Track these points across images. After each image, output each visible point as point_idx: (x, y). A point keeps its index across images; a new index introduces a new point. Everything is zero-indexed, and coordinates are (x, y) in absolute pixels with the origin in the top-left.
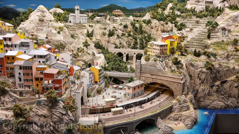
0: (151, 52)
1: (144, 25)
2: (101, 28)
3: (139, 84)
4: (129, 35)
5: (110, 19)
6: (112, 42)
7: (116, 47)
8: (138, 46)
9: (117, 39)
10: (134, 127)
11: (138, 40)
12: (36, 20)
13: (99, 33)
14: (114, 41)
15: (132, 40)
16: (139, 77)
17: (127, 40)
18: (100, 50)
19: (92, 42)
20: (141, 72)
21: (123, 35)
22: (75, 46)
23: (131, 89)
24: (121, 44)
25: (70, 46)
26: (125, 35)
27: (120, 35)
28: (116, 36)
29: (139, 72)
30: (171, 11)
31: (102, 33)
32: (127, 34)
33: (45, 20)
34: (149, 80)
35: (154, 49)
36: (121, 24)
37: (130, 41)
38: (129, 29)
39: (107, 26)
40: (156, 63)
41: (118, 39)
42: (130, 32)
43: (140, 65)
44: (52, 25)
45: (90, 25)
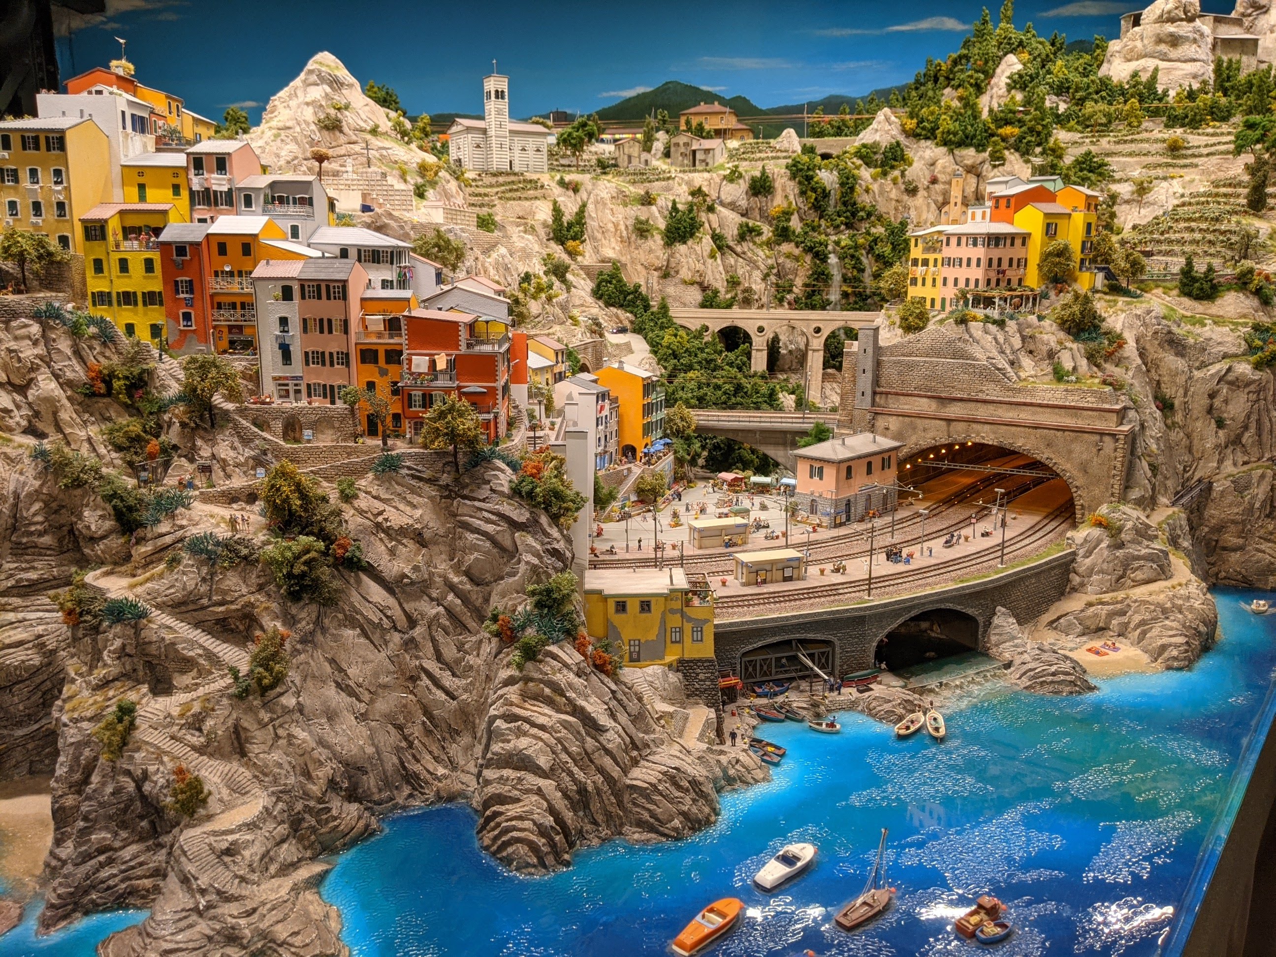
0: (929, 282)
1: (866, 174)
2: (623, 199)
3: (873, 448)
4: (783, 234)
5: (673, 149)
6: (685, 274)
7: (710, 301)
8: (834, 296)
9: (712, 256)
10: (871, 641)
11: (833, 260)
12: (304, 126)
13: (616, 226)
14: (699, 266)
15: (797, 259)
16: (869, 416)
17: (770, 262)
18: (626, 316)
19: (582, 268)
20: (878, 390)
21: (746, 233)
22: (506, 261)
23: (830, 473)
24: (733, 283)
25: (481, 257)
26: (760, 234)
27: (731, 232)
28: (707, 243)
29: (869, 392)
30: (1019, 96)
31: (631, 222)
32: (767, 232)
33: (346, 129)
34: (925, 430)
35: (949, 262)
36: (733, 177)
37: (789, 264)
38: (778, 203)
39: (656, 187)
40: (967, 337)
41: (718, 255)
42: (787, 214)
43: (870, 351)
44: (384, 152)
45: (567, 178)
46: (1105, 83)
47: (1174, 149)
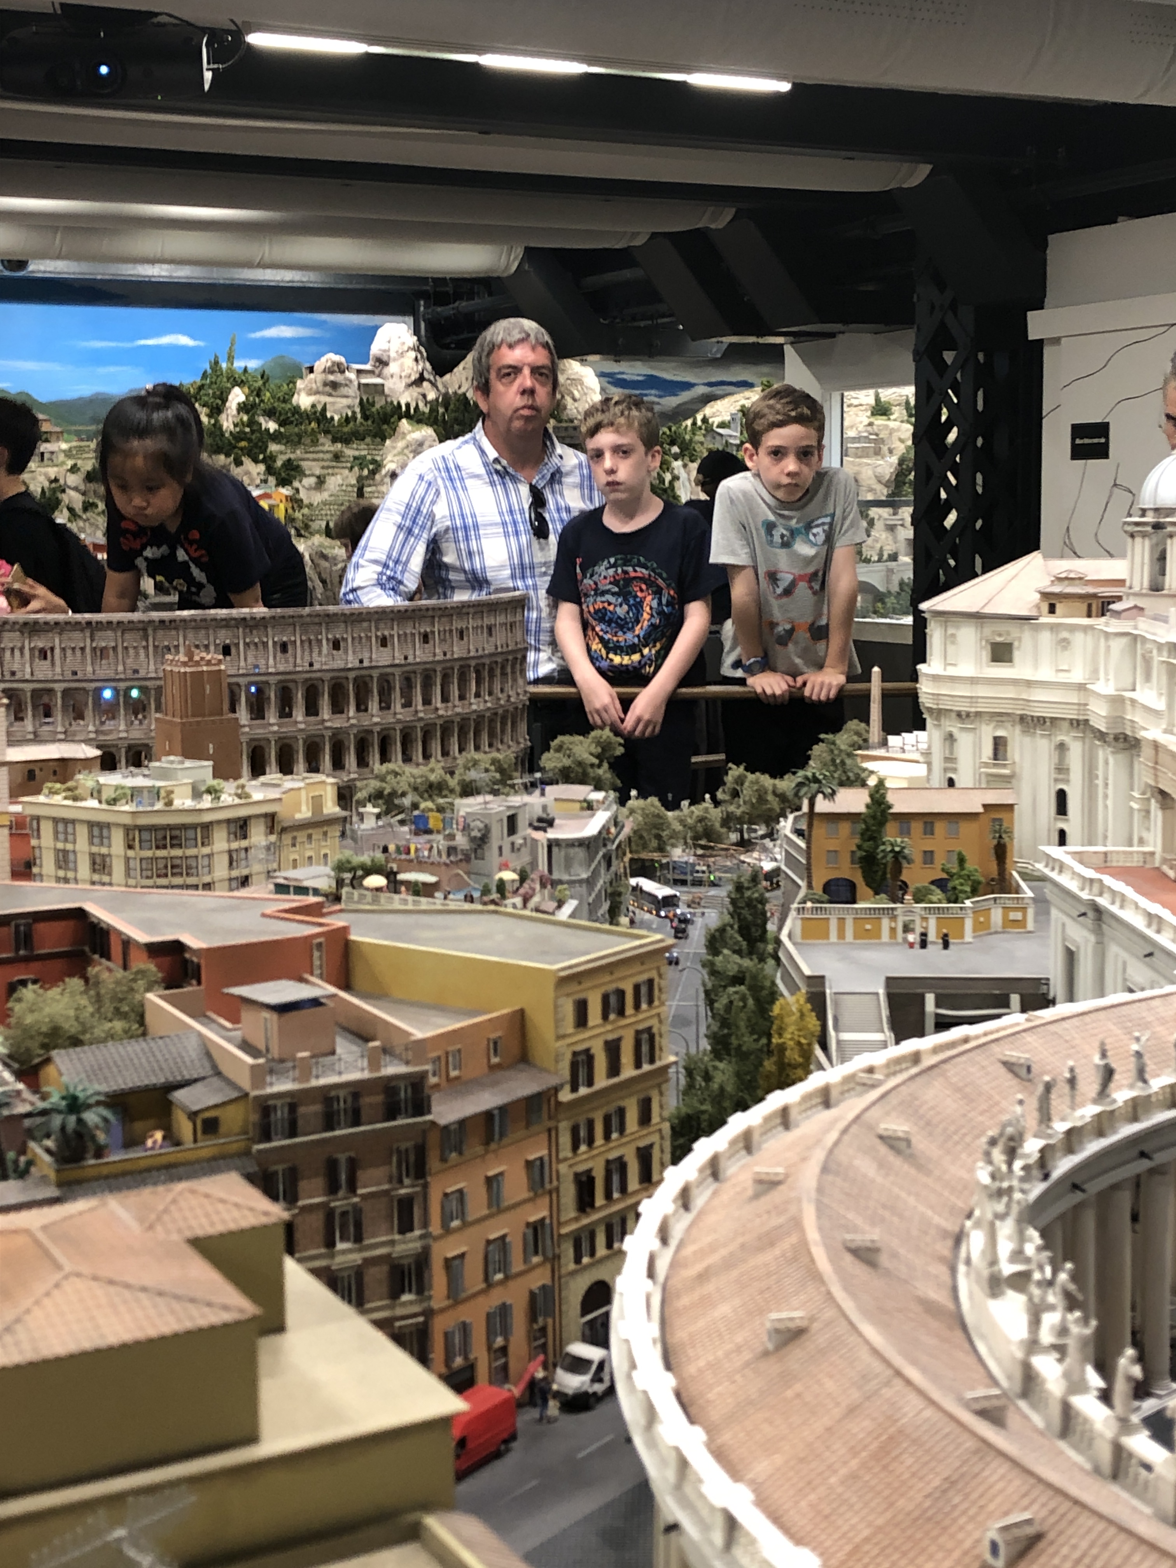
27: (78, 506)
30: (245, 418)
36: (74, 469)
46: (296, 410)
47: (337, 457)
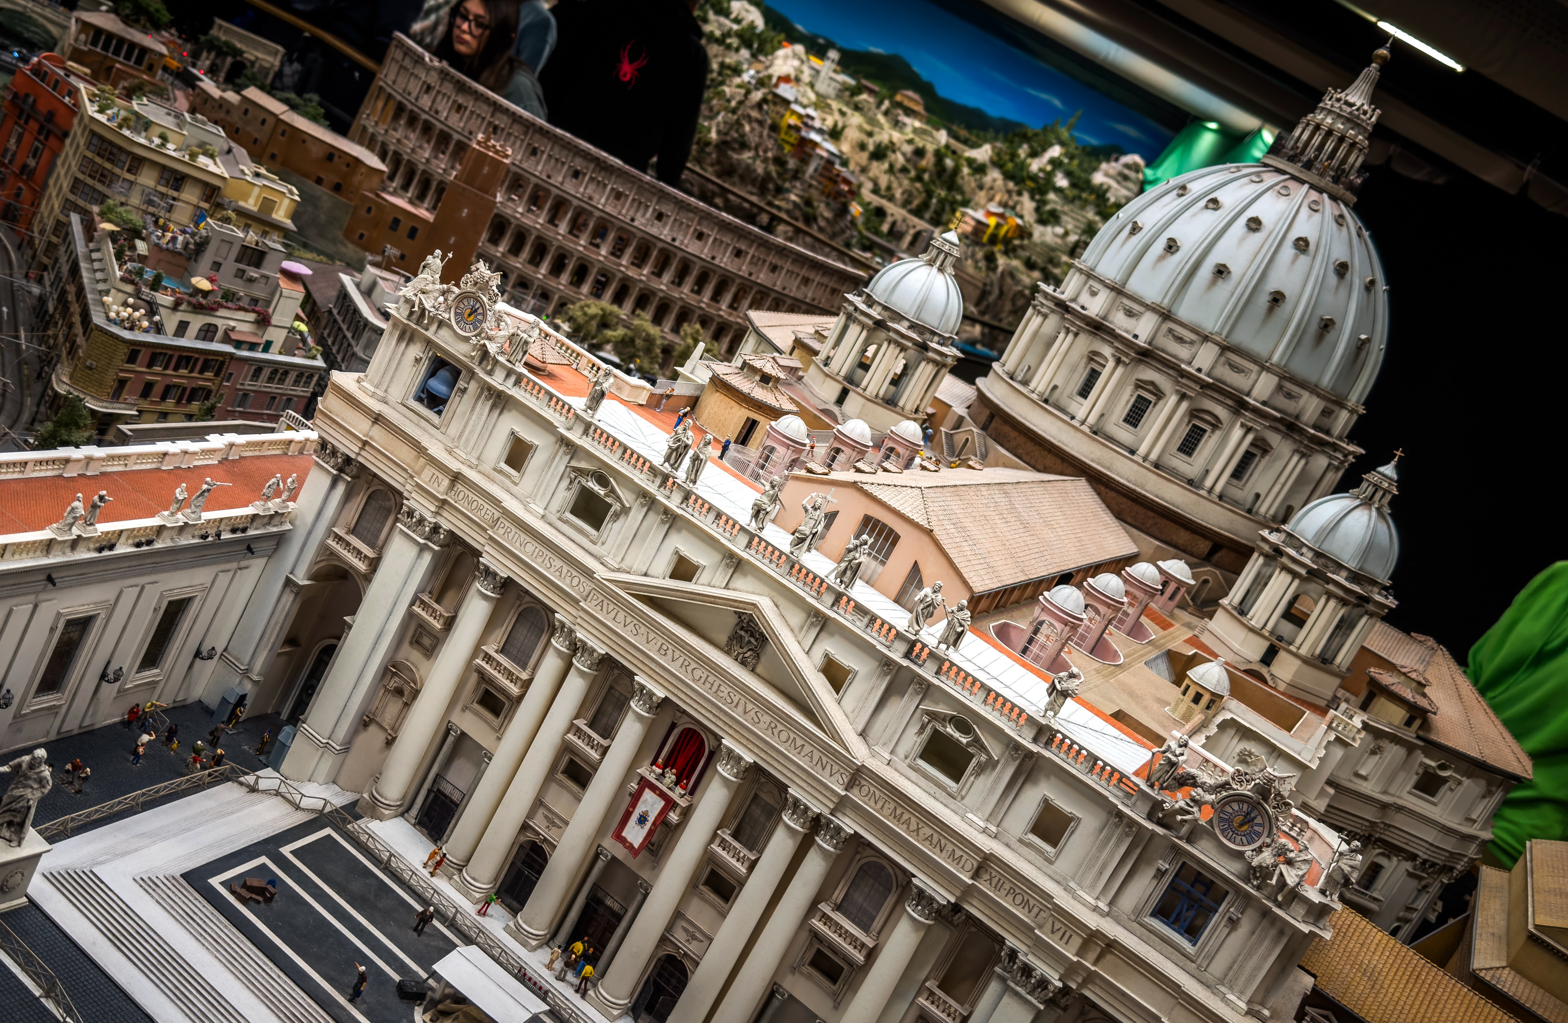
1: (966, 170)
2: (860, 128)
4: (919, 178)
5: (889, 113)
6: (871, 174)
7: (876, 191)
8: (927, 215)
9: (886, 173)
11: (934, 201)
13: (853, 140)
14: (878, 174)
15: (920, 192)
17: (908, 187)
21: (904, 170)
24: (889, 188)
26: (910, 173)
27: (898, 166)
28: (886, 166)
31: (859, 140)
32: (913, 173)
35: (964, 221)
37: (915, 193)
38: (924, 163)
39: (876, 130)
41: (888, 173)
42: (924, 170)
45: (843, 108)
